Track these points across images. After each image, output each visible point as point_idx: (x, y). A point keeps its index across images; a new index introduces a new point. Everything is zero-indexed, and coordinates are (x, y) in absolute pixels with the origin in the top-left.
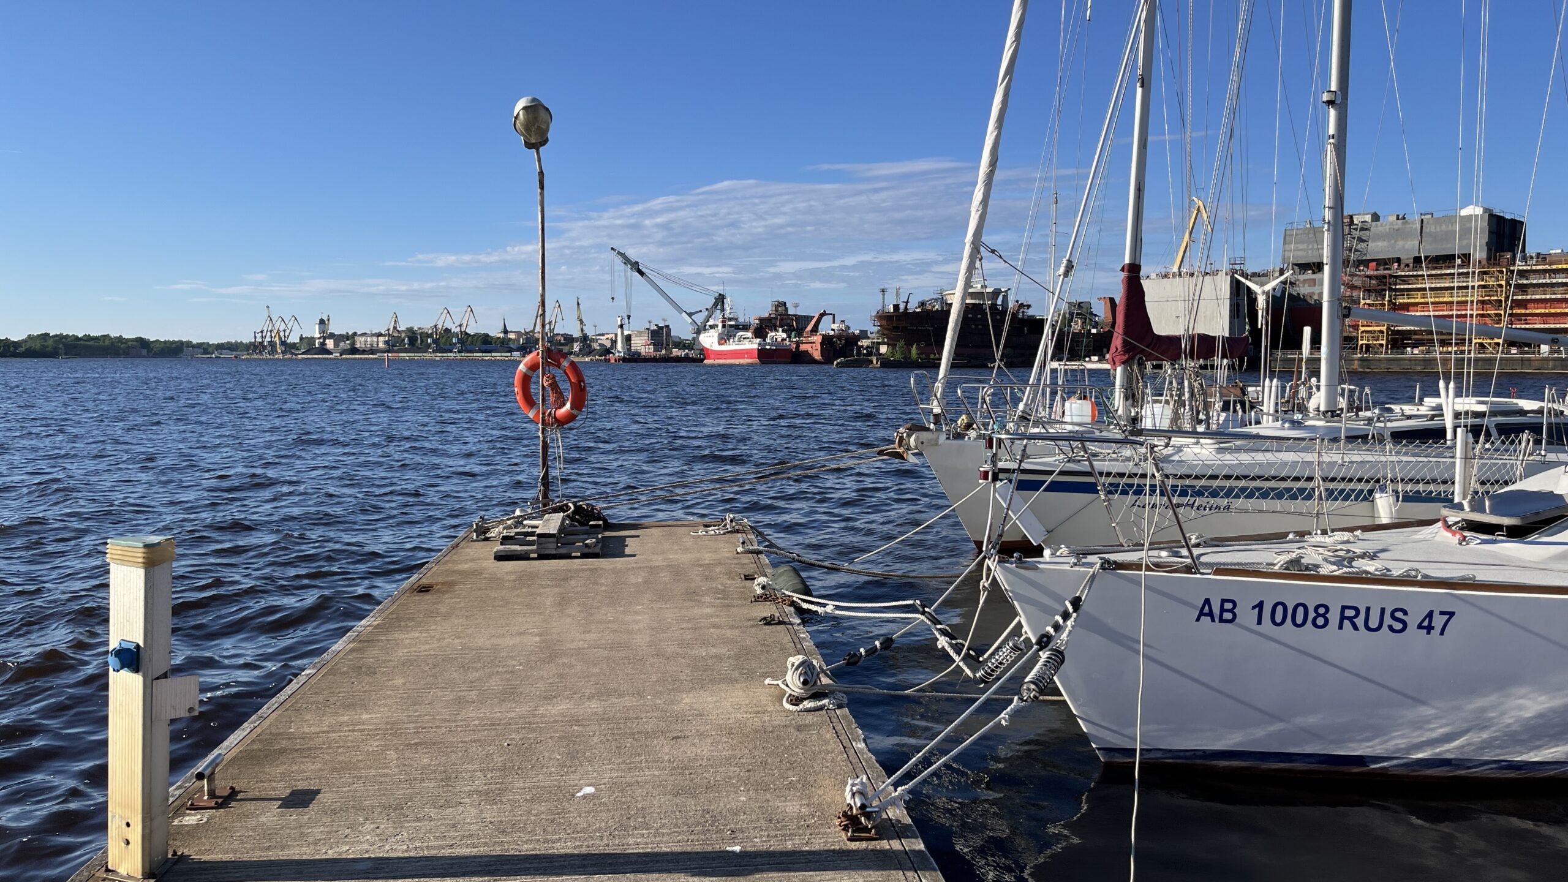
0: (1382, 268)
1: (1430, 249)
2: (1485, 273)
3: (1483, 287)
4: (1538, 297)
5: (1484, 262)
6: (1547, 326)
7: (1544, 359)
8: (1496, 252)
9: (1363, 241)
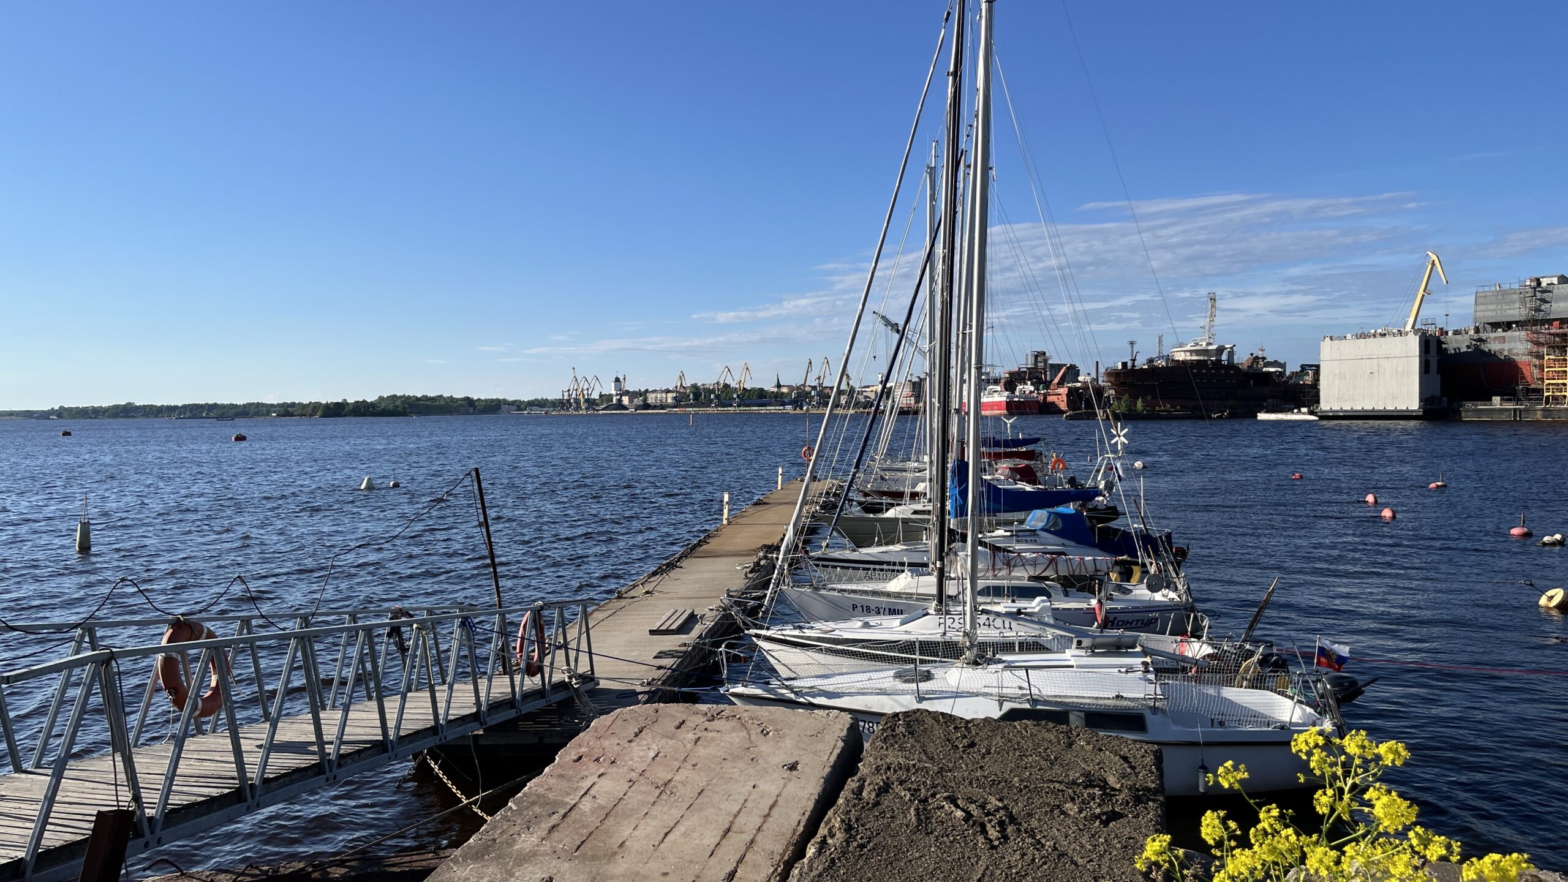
0: (1565, 326)
9: (1547, 302)
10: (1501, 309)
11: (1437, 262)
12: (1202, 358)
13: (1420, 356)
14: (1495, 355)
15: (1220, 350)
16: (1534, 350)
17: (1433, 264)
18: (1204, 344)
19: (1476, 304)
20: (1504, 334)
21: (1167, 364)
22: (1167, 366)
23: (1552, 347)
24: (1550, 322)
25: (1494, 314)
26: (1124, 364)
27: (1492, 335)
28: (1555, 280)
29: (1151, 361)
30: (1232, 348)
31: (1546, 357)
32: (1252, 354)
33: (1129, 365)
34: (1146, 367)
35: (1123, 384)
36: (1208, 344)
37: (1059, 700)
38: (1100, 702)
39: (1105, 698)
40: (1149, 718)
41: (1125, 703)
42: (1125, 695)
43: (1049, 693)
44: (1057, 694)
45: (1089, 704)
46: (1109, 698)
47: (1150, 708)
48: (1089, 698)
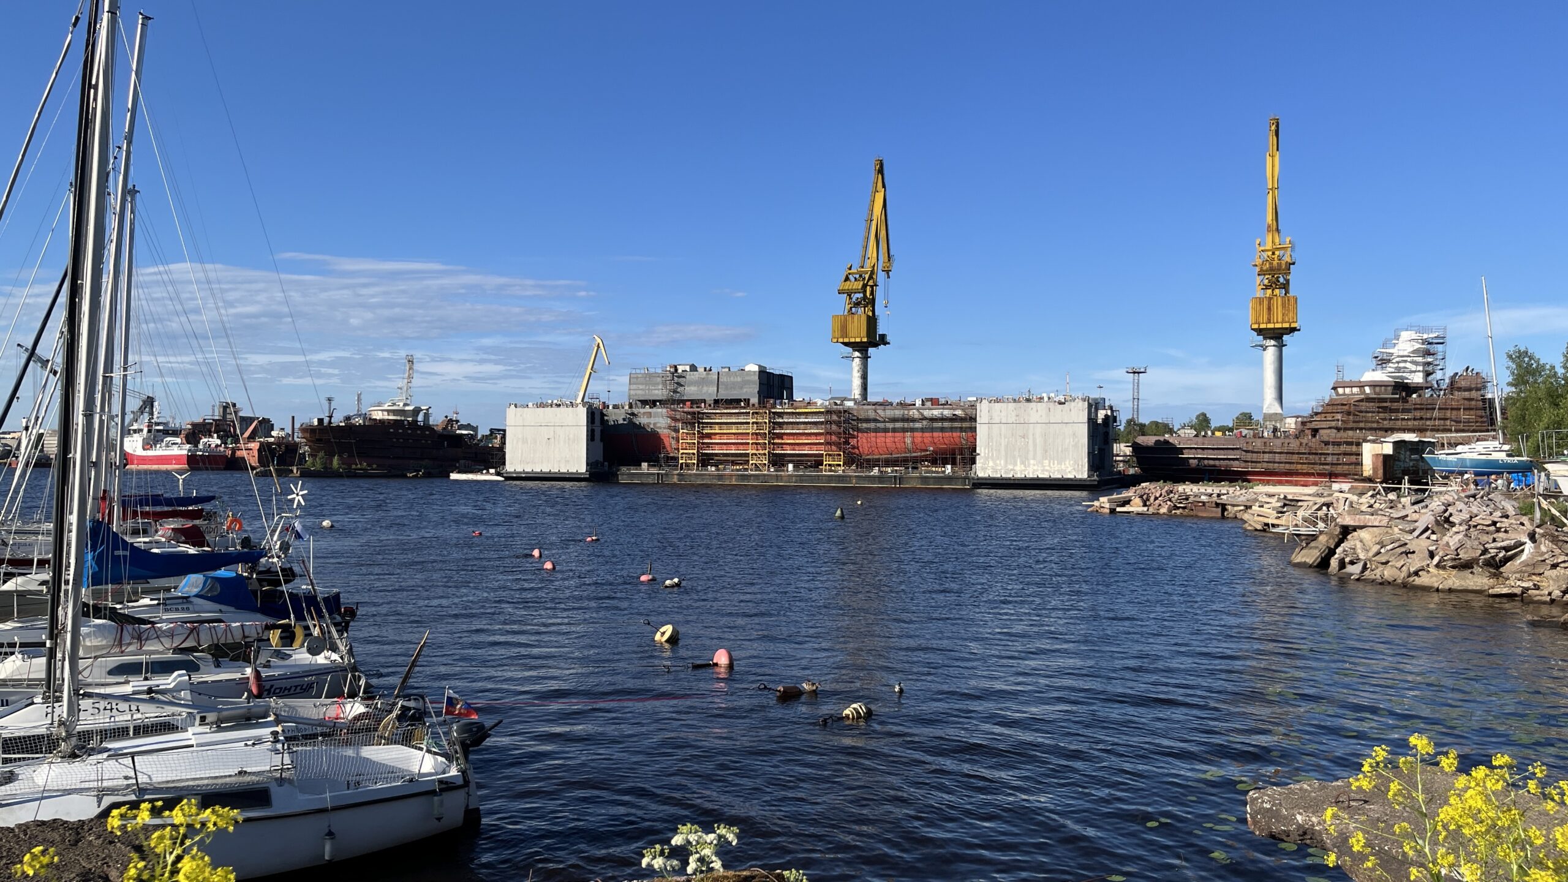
0: (695, 406)
1: (724, 394)
2: (757, 413)
3: (757, 423)
4: (788, 431)
5: (757, 405)
6: (794, 452)
7: (789, 475)
8: (764, 397)
9: (682, 386)
10: (649, 389)
11: (601, 345)
12: (399, 418)
13: (587, 426)
14: (644, 428)
15: (417, 411)
16: (673, 425)
17: (598, 346)
18: (401, 404)
19: (630, 384)
20: (650, 410)
21: (364, 422)
22: (364, 425)
23: (685, 423)
24: (684, 402)
25: (643, 393)
26: (321, 421)
27: (642, 411)
28: (688, 368)
29: (348, 418)
30: (427, 410)
31: (681, 431)
32: (446, 417)
33: (326, 421)
34: (343, 424)
35: (319, 440)
36: (405, 405)
37: (172, 785)
38: (220, 781)
39: (226, 776)
40: (275, 791)
41: (247, 779)
42: (249, 770)
43: (160, 780)
44: (169, 779)
45: (208, 785)
46: (230, 776)
47: (276, 779)
48: (208, 778)
